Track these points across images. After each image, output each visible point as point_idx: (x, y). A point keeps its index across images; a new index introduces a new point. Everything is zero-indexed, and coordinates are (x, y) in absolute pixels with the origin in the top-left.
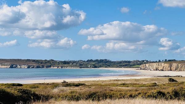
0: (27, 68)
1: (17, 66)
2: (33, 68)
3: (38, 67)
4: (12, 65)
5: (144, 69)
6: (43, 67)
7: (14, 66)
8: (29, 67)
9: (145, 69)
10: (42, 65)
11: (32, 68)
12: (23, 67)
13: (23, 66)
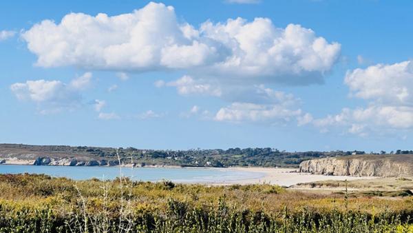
0: (70, 165)
1: (50, 161)
2: (83, 164)
3: (93, 164)
4: (41, 160)
5: (306, 172)
6: (104, 163)
7: (44, 160)
8: (73, 164)
9: (309, 171)
10: (102, 158)
11: (80, 165)
12: (62, 164)
13: (61, 162)
